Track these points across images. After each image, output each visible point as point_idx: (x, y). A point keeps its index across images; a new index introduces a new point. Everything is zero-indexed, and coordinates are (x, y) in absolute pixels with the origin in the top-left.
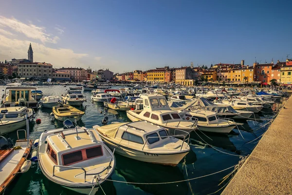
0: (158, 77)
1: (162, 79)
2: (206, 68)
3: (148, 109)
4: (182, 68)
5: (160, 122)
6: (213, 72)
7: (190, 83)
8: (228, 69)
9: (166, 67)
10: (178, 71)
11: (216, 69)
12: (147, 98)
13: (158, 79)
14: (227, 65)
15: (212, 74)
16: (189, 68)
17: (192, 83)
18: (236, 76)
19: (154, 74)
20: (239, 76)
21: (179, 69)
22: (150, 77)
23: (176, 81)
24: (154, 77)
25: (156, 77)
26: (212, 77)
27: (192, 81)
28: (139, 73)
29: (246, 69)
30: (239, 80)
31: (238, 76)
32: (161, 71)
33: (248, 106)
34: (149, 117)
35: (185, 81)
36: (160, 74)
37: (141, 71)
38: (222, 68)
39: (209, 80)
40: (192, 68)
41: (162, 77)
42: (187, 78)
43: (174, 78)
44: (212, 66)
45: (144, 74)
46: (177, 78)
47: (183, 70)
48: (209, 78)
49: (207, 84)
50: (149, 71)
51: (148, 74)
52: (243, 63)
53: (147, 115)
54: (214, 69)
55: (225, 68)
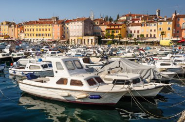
0: (42, 32)
1: (49, 35)
2: (111, 20)
3: (64, 73)
4: (78, 20)
5: (86, 87)
6: (121, 25)
7: (90, 41)
8: (140, 22)
9: (54, 18)
10: (73, 23)
11: (125, 22)
12: (59, 60)
13: (43, 35)
14: (138, 16)
15: (120, 29)
16: (89, 19)
17: (93, 41)
18: (151, 31)
19: (35, 27)
20: (155, 30)
21: (74, 21)
22: (29, 32)
23: (70, 38)
24: (35, 32)
25: (39, 32)
26: (120, 33)
27: (93, 38)
28: (10, 26)
29: (163, 21)
30: (155, 35)
31: (153, 31)
32: (47, 23)
33: (172, 66)
34: (66, 84)
35: (84, 38)
36: (45, 27)
37: (14, 24)
38: (132, 20)
39: (116, 37)
40: (92, 19)
41: (48, 32)
42: (86, 35)
43: (66, 35)
44: (118, 17)
45: (18, 27)
46: (71, 34)
47: (80, 23)
48: (116, 34)
49: (114, 42)
50: (27, 23)
51: (26, 27)
52: (159, 13)
53: (62, 81)
54: (122, 21)
55: (136, 20)
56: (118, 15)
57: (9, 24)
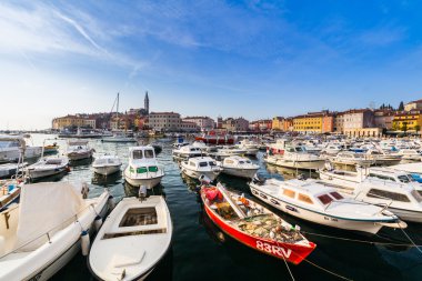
0: (311, 125)
4: (356, 111)
6: (416, 115)
7: (371, 134)
9: (323, 111)
10: (349, 115)
13: (312, 128)
15: (416, 120)
16: (368, 110)
17: (376, 133)
21: (350, 112)
22: (298, 125)
23: (345, 131)
24: (304, 125)
25: (308, 125)
27: (375, 130)
32: (316, 116)
35: (363, 130)
36: (314, 121)
37: (284, 118)
40: (372, 110)
41: (317, 125)
45: (288, 121)
46: (345, 126)
47: (358, 114)
48: (409, 126)
56: (402, 103)
57: (280, 119)
